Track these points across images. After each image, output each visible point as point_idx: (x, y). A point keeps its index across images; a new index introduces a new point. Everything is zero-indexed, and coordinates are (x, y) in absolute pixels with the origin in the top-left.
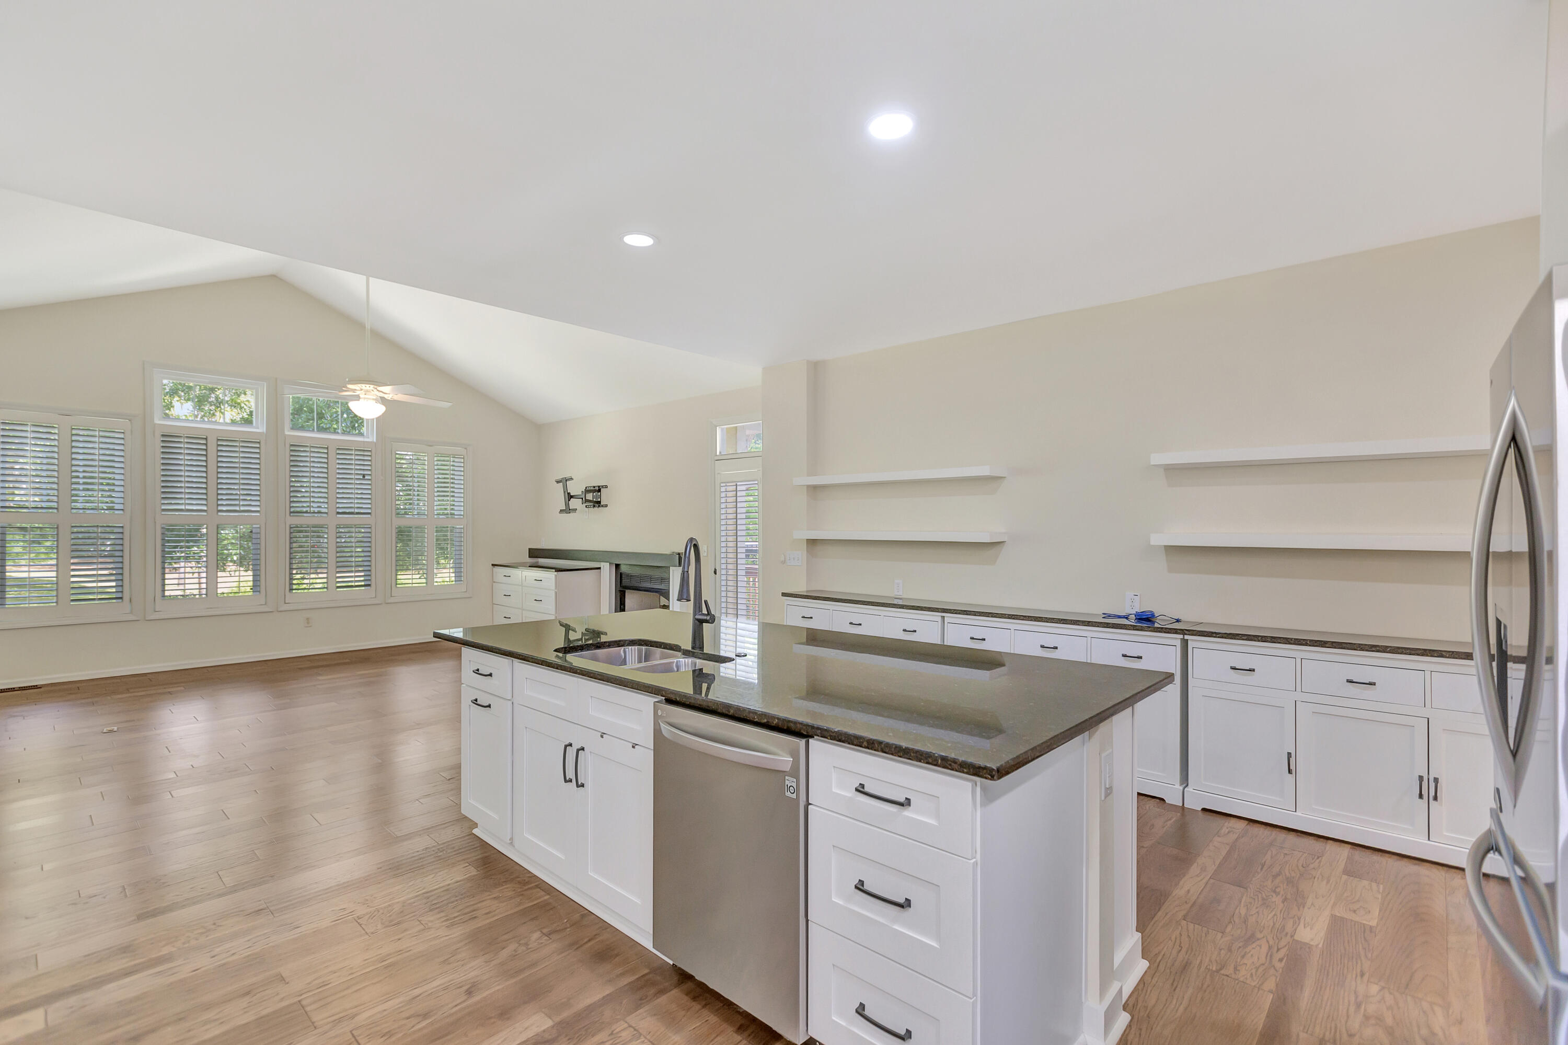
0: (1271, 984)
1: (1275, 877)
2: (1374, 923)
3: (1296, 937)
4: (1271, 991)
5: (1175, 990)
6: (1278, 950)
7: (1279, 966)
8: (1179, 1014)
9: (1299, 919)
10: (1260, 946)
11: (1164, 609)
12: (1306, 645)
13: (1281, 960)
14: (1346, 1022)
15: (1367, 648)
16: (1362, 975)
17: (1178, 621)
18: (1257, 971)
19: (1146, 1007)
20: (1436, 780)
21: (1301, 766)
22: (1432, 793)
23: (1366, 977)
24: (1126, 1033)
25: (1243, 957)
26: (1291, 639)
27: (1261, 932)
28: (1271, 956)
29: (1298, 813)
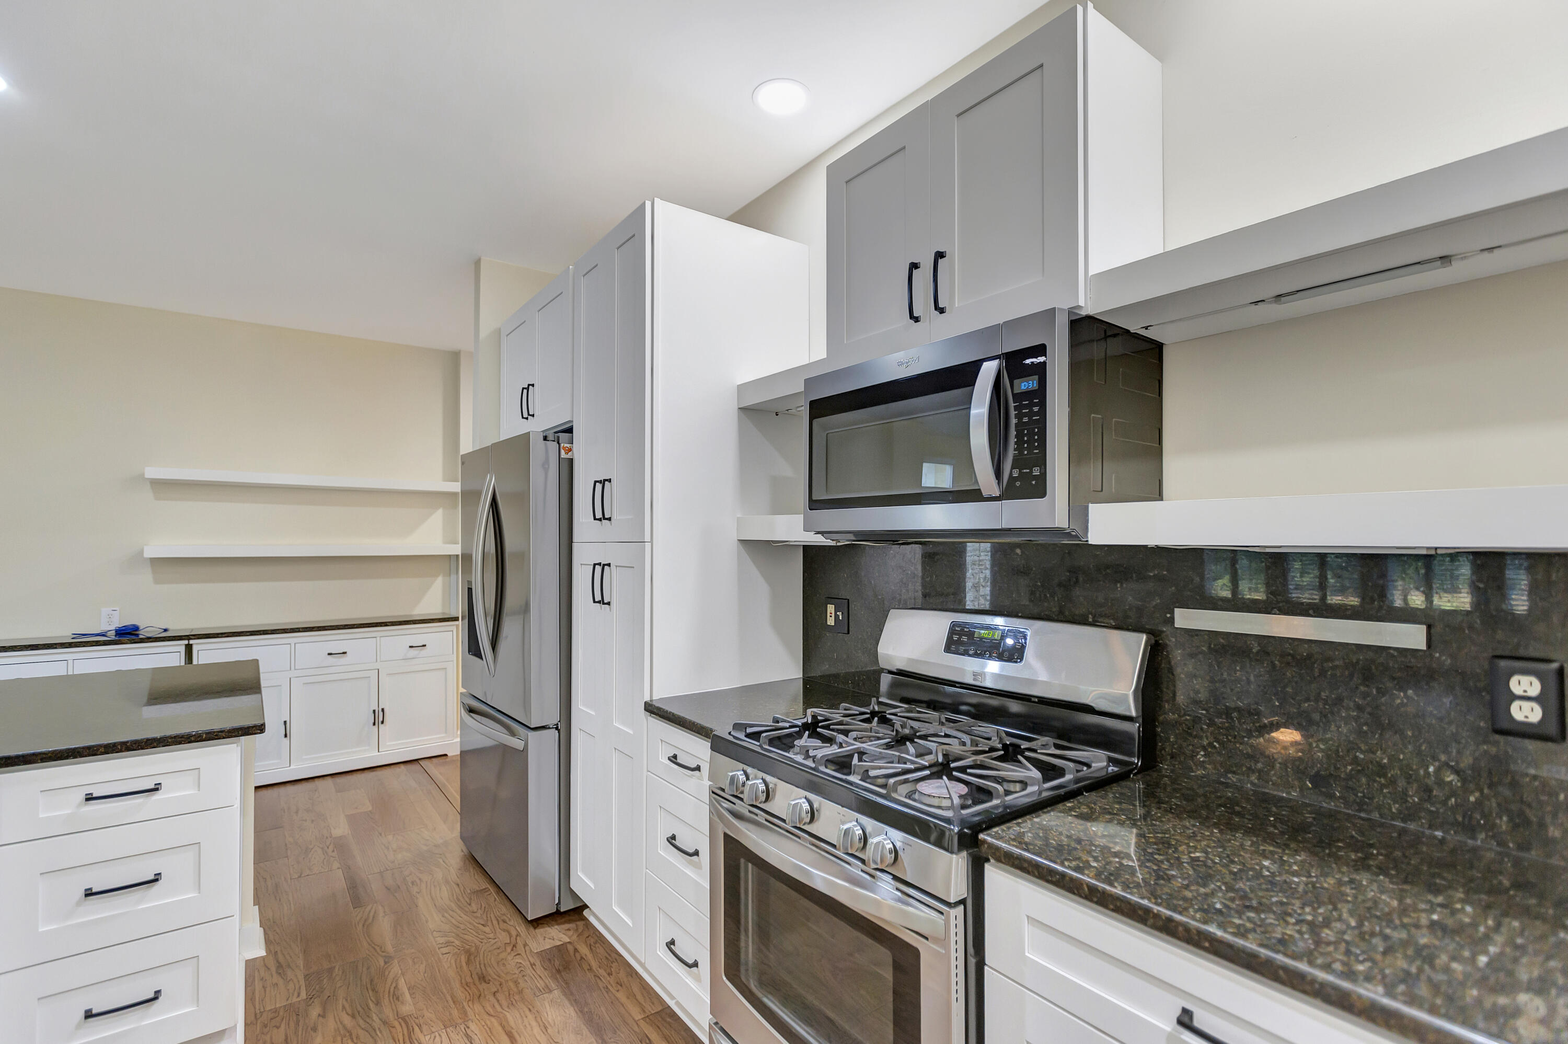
0: (336, 865)
1: (297, 812)
2: (370, 808)
3: (334, 836)
4: (338, 868)
5: (280, 900)
6: (328, 848)
7: (335, 854)
8: (293, 909)
9: (328, 826)
10: (316, 851)
11: (148, 623)
12: (299, 631)
13: (333, 851)
14: (387, 858)
15: (342, 627)
16: (381, 834)
17: (166, 630)
18: (324, 864)
19: (269, 919)
20: (383, 710)
21: (294, 730)
22: (381, 719)
23: (383, 834)
24: (267, 937)
25: (310, 861)
26: (287, 629)
27: (311, 844)
28: (326, 852)
29: (291, 767)
